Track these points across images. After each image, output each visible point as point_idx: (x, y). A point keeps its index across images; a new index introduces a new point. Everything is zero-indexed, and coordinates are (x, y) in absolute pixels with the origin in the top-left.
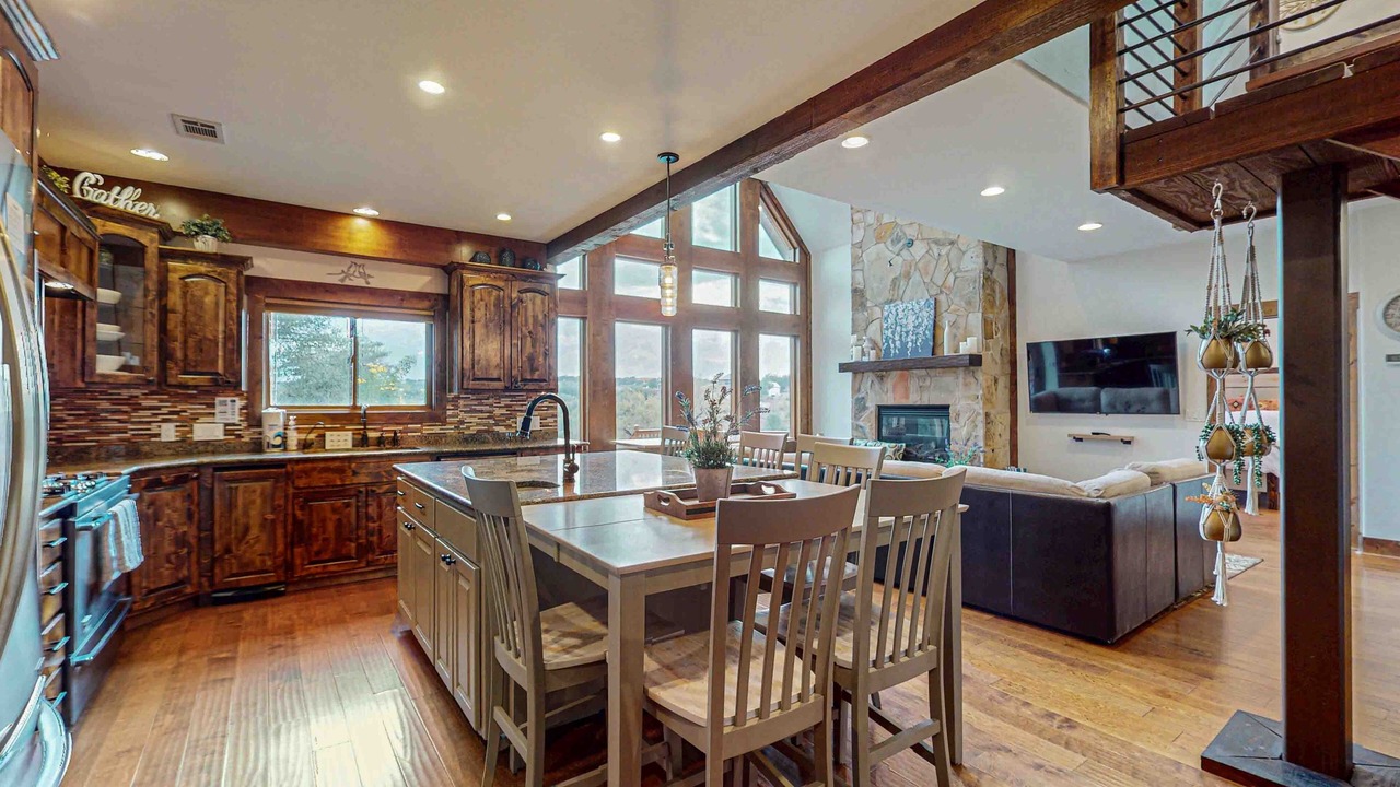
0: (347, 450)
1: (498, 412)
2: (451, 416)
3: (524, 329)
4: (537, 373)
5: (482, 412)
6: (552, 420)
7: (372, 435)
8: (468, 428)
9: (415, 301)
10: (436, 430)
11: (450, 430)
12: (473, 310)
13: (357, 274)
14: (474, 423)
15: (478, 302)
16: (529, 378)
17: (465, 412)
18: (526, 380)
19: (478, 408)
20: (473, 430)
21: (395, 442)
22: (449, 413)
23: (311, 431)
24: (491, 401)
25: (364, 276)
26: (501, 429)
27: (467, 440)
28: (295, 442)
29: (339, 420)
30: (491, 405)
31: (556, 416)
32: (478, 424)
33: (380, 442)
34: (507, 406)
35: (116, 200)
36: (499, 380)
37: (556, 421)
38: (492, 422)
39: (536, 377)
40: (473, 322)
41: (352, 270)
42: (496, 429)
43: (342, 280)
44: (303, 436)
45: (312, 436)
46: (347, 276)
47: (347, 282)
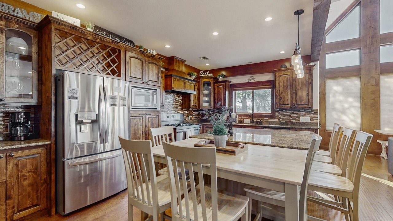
0: (249, 124)
1: (293, 115)
2: (277, 116)
3: (298, 87)
4: (303, 102)
5: (287, 115)
6: (316, 119)
7: (255, 120)
8: (282, 120)
9: (266, 83)
10: (272, 120)
11: (276, 120)
12: (279, 84)
13: (252, 79)
14: (284, 118)
15: (281, 81)
16: (300, 104)
17: (281, 115)
18: (299, 105)
19: (286, 114)
20: (284, 121)
21: (260, 123)
22: (276, 115)
23: (241, 119)
24: (290, 112)
25: (254, 79)
26: (294, 121)
27: (282, 124)
28: (238, 121)
29: (247, 116)
30: (290, 113)
31: (317, 117)
32: (286, 119)
33: (257, 122)
34: (296, 113)
35: (206, 75)
36: (288, 105)
37: (317, 119)
38: (291, 118)
39: (302, 103)
40: (279, 87)
41: (251, 78)
42: (292, 121)
43: (248, 81)
44: (240, 120)
45: (242, 120)
46: (250, 80)
47: (250, 81)
